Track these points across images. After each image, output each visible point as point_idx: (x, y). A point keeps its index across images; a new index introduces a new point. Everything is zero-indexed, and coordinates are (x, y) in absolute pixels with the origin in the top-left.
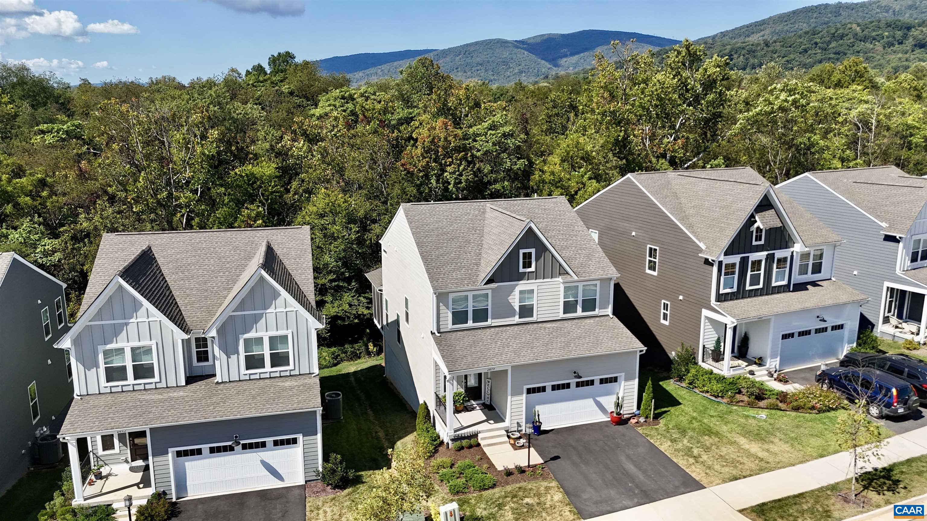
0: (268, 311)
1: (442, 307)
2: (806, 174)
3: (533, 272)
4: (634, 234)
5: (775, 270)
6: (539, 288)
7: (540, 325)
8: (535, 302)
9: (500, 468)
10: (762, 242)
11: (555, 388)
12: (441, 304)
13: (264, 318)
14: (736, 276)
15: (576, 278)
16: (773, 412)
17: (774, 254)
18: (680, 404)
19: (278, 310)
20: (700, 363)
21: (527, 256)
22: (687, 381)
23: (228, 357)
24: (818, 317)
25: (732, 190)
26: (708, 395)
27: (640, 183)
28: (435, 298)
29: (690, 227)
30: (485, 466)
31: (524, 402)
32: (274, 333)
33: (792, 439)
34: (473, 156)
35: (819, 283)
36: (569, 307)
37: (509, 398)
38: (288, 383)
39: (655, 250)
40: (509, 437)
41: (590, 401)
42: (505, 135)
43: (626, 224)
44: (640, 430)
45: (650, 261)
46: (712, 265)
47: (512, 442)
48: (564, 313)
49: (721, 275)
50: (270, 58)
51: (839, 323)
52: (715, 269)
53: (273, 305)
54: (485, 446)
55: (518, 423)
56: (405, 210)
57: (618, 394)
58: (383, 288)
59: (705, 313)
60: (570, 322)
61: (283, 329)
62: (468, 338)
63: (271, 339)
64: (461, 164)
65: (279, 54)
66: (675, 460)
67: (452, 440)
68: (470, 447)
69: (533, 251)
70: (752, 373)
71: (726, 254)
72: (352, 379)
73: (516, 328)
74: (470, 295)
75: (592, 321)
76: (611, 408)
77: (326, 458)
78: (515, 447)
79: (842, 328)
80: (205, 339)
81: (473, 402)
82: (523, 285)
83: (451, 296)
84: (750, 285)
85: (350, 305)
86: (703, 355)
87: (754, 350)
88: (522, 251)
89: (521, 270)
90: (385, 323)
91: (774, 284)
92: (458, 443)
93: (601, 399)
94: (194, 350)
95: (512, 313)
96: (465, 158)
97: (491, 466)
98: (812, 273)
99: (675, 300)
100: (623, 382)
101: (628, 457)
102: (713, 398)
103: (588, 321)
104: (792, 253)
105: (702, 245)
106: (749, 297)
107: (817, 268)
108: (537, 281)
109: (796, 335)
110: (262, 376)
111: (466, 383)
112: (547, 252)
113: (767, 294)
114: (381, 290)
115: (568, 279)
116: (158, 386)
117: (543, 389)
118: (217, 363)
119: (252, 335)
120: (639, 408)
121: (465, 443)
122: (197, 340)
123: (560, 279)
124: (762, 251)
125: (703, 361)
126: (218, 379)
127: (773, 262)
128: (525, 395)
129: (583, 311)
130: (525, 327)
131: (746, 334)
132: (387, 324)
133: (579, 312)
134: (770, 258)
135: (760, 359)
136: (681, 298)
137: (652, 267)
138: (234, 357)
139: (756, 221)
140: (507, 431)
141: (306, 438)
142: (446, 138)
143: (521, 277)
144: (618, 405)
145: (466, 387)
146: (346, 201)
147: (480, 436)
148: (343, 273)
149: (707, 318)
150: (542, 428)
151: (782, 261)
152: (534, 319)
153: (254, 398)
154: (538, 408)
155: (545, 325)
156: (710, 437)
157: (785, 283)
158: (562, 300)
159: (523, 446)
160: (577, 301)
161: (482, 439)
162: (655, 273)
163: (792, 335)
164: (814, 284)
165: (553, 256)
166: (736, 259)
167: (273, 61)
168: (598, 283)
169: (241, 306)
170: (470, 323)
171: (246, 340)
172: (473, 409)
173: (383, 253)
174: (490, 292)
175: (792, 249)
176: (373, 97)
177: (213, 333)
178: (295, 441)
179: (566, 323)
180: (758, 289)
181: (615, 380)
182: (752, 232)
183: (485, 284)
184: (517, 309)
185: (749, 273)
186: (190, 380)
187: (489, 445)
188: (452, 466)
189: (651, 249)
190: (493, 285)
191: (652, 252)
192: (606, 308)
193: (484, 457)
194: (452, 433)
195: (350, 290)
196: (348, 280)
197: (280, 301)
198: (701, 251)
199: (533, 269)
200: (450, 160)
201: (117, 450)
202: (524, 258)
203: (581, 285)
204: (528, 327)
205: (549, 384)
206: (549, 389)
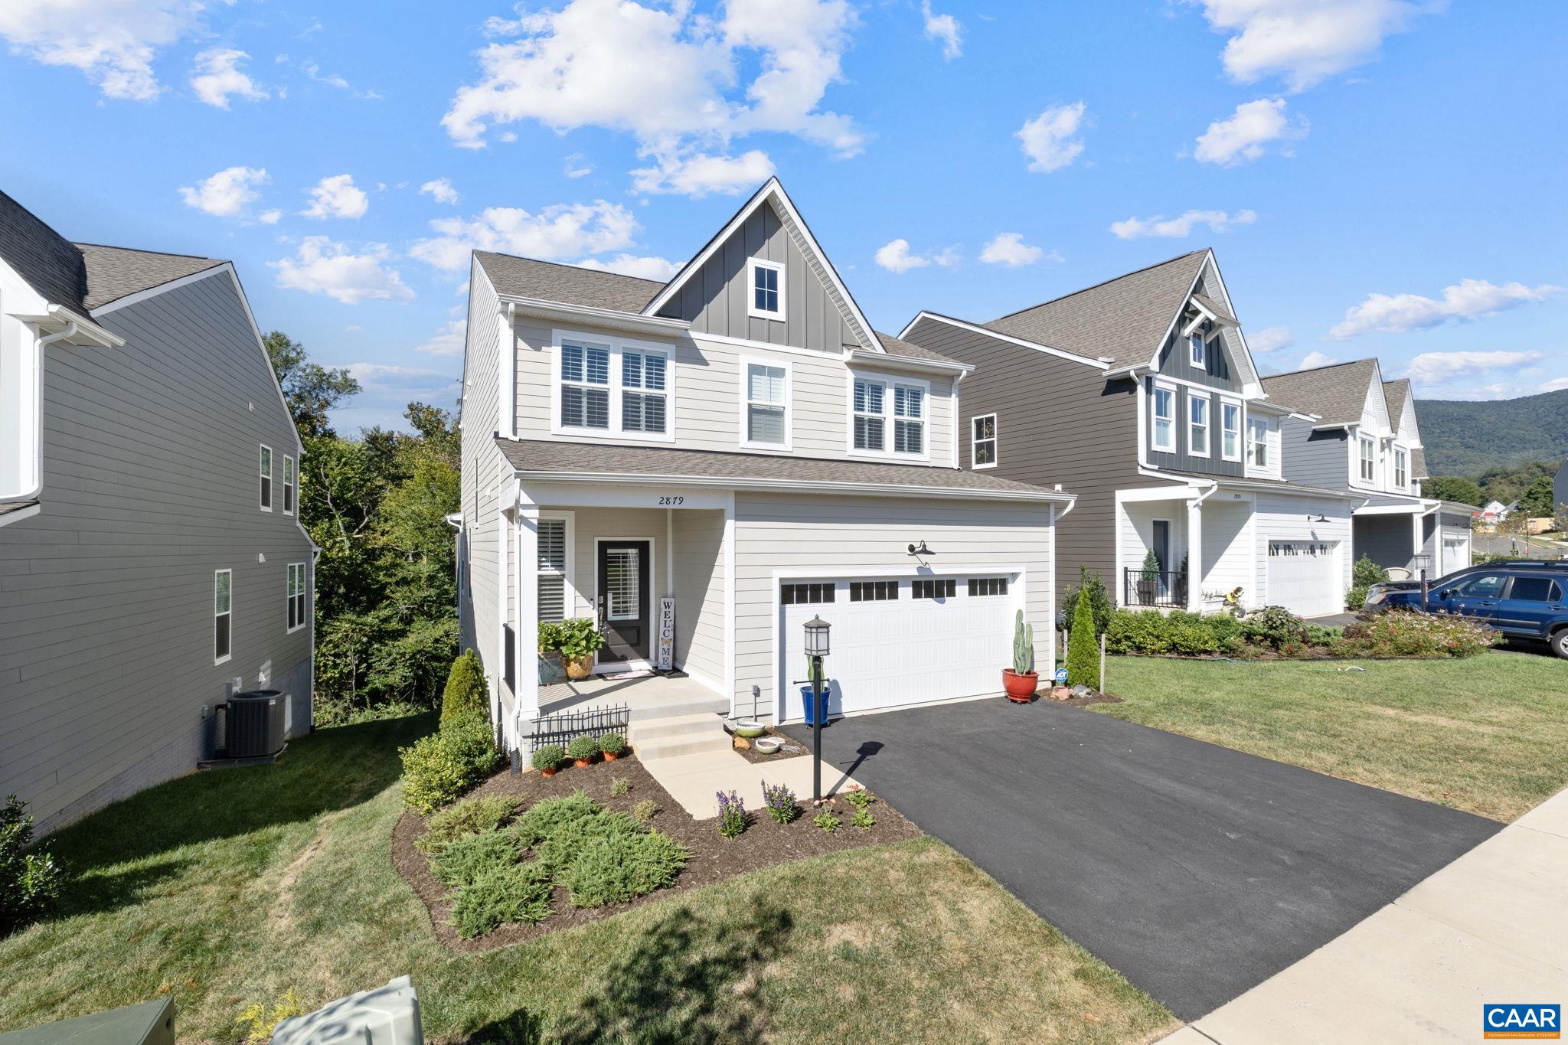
3: (781, 323)
5: (1223, 428)
6: (797, 367)
7: (801, 464)
8: (786, 404)
9: (703, 808)
14: (1173, 421)
15: (883, 354)
17: (1219, 395)
20: (1122, 606)
21: (766, 279)
30: (643, 806)
31: (775, 621)
36: (866, 433)
37: (730, 605)
40: (729, 730)
44: (1092, 710)
45: (979, 447)
46: (1135, 387)
47: (743, 743)
48: (857, 446)
55: (756, 689)
59: (1124, 495)
60: (870, 466)
67: (538, 740)
68: (597, 757)
69: (780, 270)
73: (740, 458)
74: (616, 347)
78: (755, 756)
82: (756, 352)
83: (559, 338)
84: (1193, 448)
86: (1125, 588)
88: (753, 263)
89: (752, 310)
91: (1224, 457)
92: (554, 748)
95: (730, 420)
97: (666, 808)
105: (1102, 362)
106: (1194, 470)
112: (814, 281)
113: (1217, 474)
115: (866, 354)
117: (827, 593)
123: (844, 354)
124: (1204, 382)
125: (1126, 604)
127: (1220, 411)
128: (775, 602)
129: (896, 450)
130: (763, 459)
133: (890, 451)
135: (1239, 591)
140: (725, 717)
143: (750, 328)
149: (1128, 506)
152: (786, 447)
158: (851, 413)
159: (779, 750)
160: (882, 420)
161: (640, 734)
162: (994, 465)
166: (1169, 385)
168: (927, 386)
170: (615, 431)
175: (1240, 394)
181: (1002, 585)
182: (1189, 339)
185: (1190, 422)
188: (508, 820)
189: (981, 422)
191: (985, 427)
194: (532, 719)
199: (781, 314)
202: (759, 282)
203: (890, 383)
204: (771, 460)
205: (844, 575)
206: (842, 594)
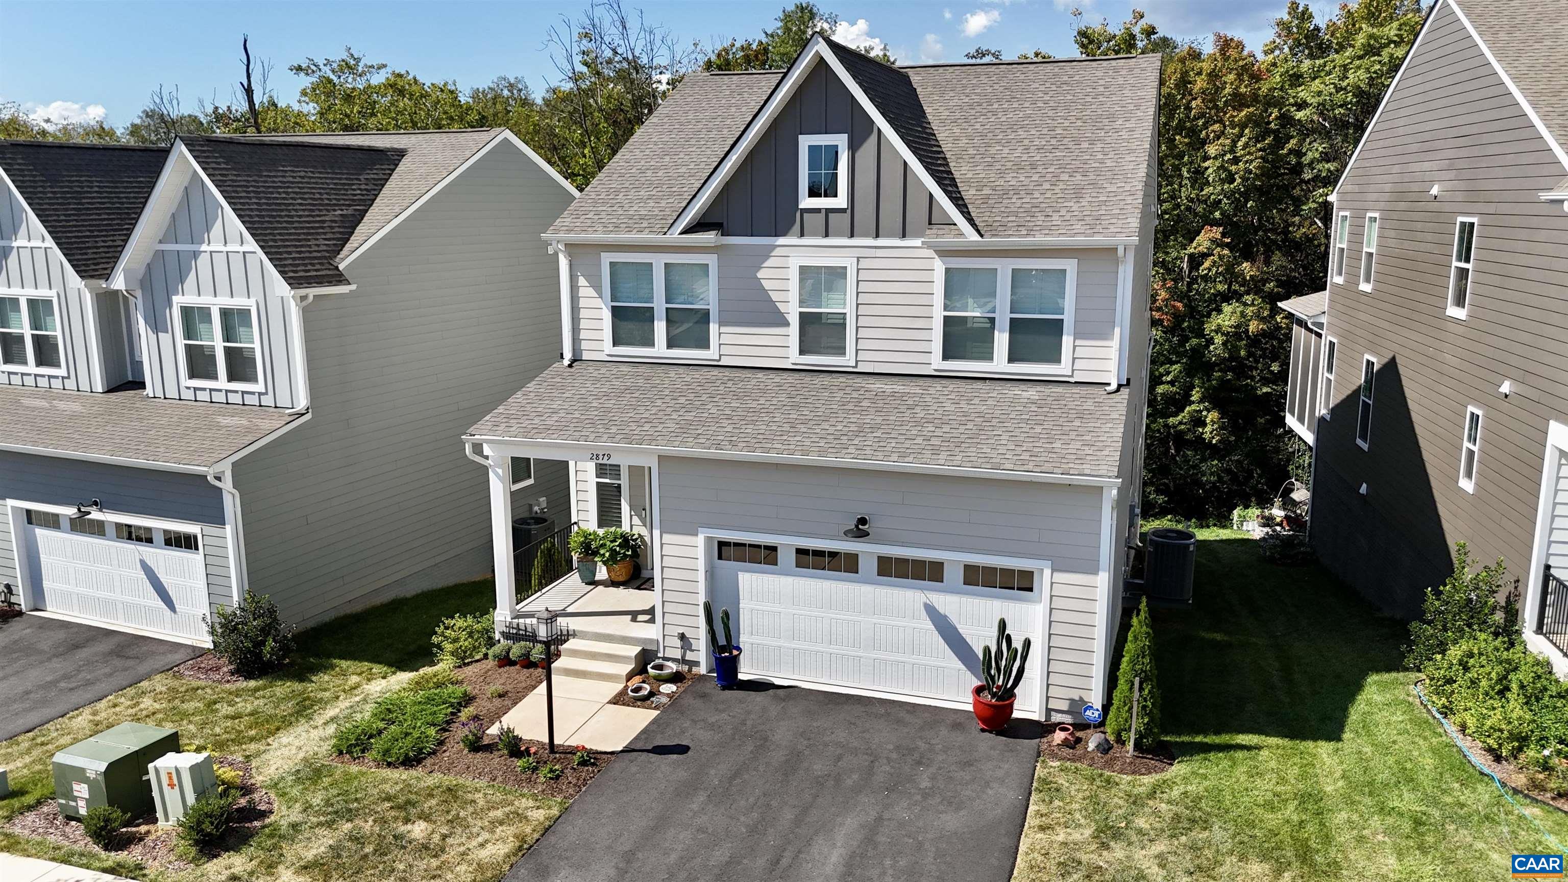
0: (200, 248)
1: (586, 291)
3: (843, 211)
4: (1435, 191)
6: (864, 264)
8: (849, 310)
11: (804, 558)
12: (582, 281)
13: (204, 262)
15: (972, 238)
19: (216, 247)
21: (823, 160)
22: (1433, 679)
23: (159, 341)
28: (567, 262)
32: (227, 301)
43: (1425, 166)
45: (1458, 274)
47: (636, 682)
48: (946, 357)
53: (215, 233)
55: (682, 637)
61: (241, 294)
63: (224, 315)
69: (841, 141)
74: (660, 264)
78: (622, 698)
82: (809, 251)
83: (607, 259)
88: (805, 142)
89: (807, 202)
99: (1491, 400)
100: (1040, 589)
108: (856, 241)
110: (215, 397)
112: (890, 149)
115: (953, 242)
116: (67, 385)
117: (769, 554)
119: (192, 299)
125: (1536, 629)
126: (149, 391)
128: (704, 551)
129: (1011, 360)
136: (1507, 386)
141: (210, 535)
147: (573, 644)
152: (847, 361)
160: (992, 320)
165: (905, 163)
168: (1069, 267)
170: (660, 348)
171: (181, 307)
174: (704, 260)
178: (193, 542)
181: (1021, 581)
183: (683, 232)
184: (794, 324)
186: (110, 386)
190: (711, 238)
197: (226, 223)
199: (841, 201)
202: (813, 163)
203: (1005, 268)
204: (818, 380)
205: (787, 543)
206: (787, 557)
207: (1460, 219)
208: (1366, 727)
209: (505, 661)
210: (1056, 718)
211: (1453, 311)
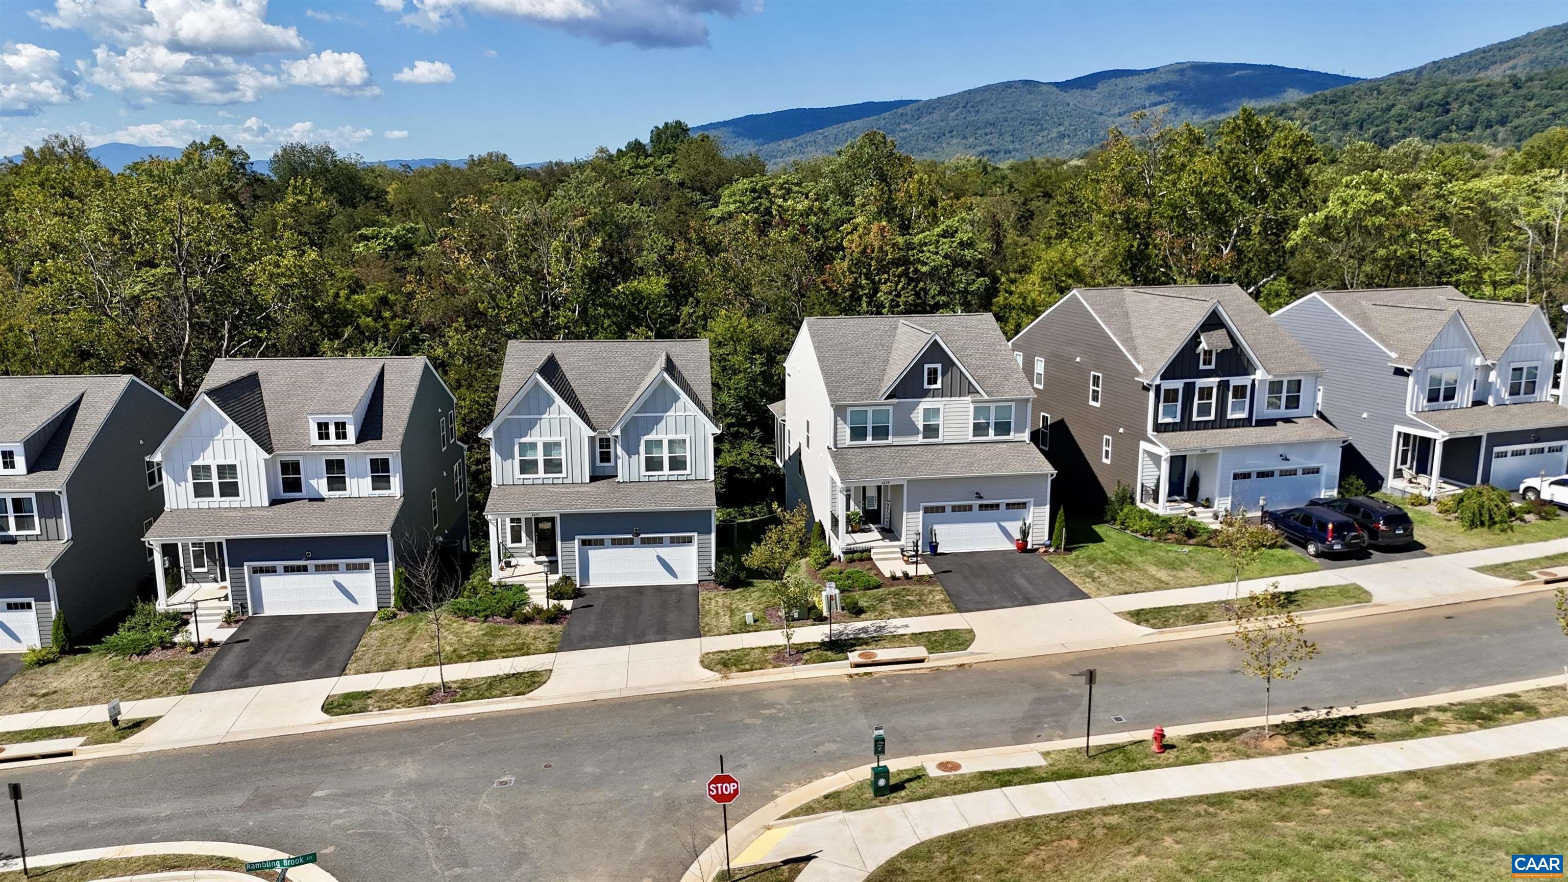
0: (667, 414)
1: (840, 421)
2: (1315, 294)
3: (939, 389)
4: (1078, 360)
5: (1230, 399)
6: (946, 406)
7: (946, 447)
8: (940, 422)
9: (888, 575)
10: (1213, 367)
11: (955, 509)
12: (839, 418)
13: (664, 421)
14: (1179, 404)
15: (986, 397)
16: (1200, 548)
17: (1228, 381)
18: (1102, 540)
19: (678, 414)
20: (1138, 503)
21: (933, 373)
22: (1118, 522)
23: (630, 457)
24: (1281, 456)
25: (1181, 307)
26: (1138, 535)
27: (1086, 300)
28: (832, 412)
29: (1133, 350)
30: (874, 572)
31: (921, 519)
32: (673, 437)
33: (1206, 568)
34: (916, 271)
35: (1295, 420)
36: (979, 429)
37: (905, 513)
38: (685, 486)
39: (1098, 377)
40: (904, 555)
41: (994, 525)
42: (962, 244)
43: (1071, 349)
44: (1046, 558)
45: (1094, 391)
46: (1148, 390)
47: (906, 558)
48: (974, 436)
49: (1159, 402)
50: (652, 131)
51: (1313, 465)
52: (1152, 395)
53: (673, 408)
54: (877, 560)
55: (914, 542)
56: (808, 324)
57: (1024, 519)
58: (786, 418)
59: (1143, 445)
60: (979, 445)
61: (681, 433)
62: (866, 455)
63: (671, 442)
64: (899, 281)
65: (666, 124)
66: (1071, 579)
67: (844, 553)
68: (861, 560)
69: (939, 366)
70: (1193, 514)
71: (1164, 377)
72: (750, 526)
73: (919, 448)
74: (870, 410)
75: (1005, 445)
76: (1017, 535)
77: (719, 558)
78: (907, 562)
79: (1318, 472)
80: (608, 440)
81: (871, 526)
82: (926, 403)
83: (849, 410)
84: (1198, 416)
85: (751, 455)
86: (1142, 495)
87: (1203, 494)
88: (926, 366)
89: (926, 386)
90: (787, 458)
91: (1229, 417)
92: (850, 556)
93: (1003, 524)
94: (598, 450)
95: (914, 431)
96: (905, 273)
97: (879, 573)
98: (1287, 408)
99: (1115, 434)
100: (1032, 508)
101: (1023, 575)
102: (1142, 537)
103: (1000, 445)
104: (1254, 381)
105: (1140, 369)
106: (1197, 429)
107: (1293, 402)
108: (944, 399)
109: (1254, 476)
110: (661, 479)
111: (864, 504)
112: (955, 368)
113: (1220, 428)
114: (784, 421)
115: (978, 398)
116: (565, 481)
117: (942, 509)
118: (619, 462)
119: (652, 437)
120: (1050, 538)
121: (856, 556)
122: (601, 440)
123: (969, 398)
124: (1212, 376)
125: (1142, 501)
126: (620, 479)
127: (1228, 390)
128: (921, 512)
129: (995, 435)
130: (929, 447)
131: (1195, 473)
132: (789, 459)
133: (992, 436)
134: (1223, 387)
135: (1207, 500)
136: (1121, 430)
137: (1095, 399)
138: (635, 457)
139: (1201, 342)
140: (902, 550)
141: (701, 537)
142: (881, 248)
143: (925, 394)
144: (1025, 533)
145: (864, 509)
146: (750, 326)
147: (873, 551)
148: (744, 416)
149: (1146, 451)
150: (939, 551)
151: (1240, 392)
152: (939, 440)
153: (653, 495)
154: (935, 527)
155: (951, 447)
156: (1119, 565)
157: (1244, 415)
158: (971, 422)
159: (915, 561)
160: (989, 423)
161: (875, 554)
162: (1097, 405)
163: (1247, 476)
164: (1287, 420)
165: (961, 372)
166: (1178, 384)
167: (658, 135)
168: (1013, 404)
169: (643, 409)
170: (869, 440)
171: (646, 441)
172: (870, 531)
173: (787, 376)
174: (891, 408)
175: (1252, 377)
176: (796, 189)
177: (617, 432)
178: (689, 541)
179: (974, 446)
180: (1208, 421)
181: (1023, 505)
182: (1199, 354)
183: (886, 399)
184: (921, 428)
185: (1196, 401)
186: (593, 479)
187: (881, 559)
188: (841, 573)
189: (1094, 376)
190: (895, 401)
191: (1096, 380)
192: (1024, 432)
193: (875, 567)
194: (844, 546)
195: (753, 438)
196: (751, 427)
197: (679, 404)
198: (1138, 374)
199: (939, 385)
200: (886, 276)
201: (523, 544)
202: (929, 374)
203: (993, 406)
204: (933, 447)
205: (948, 504)
206: (949, 510)
207: (1092, 373)
208: (1108, 536)
209: (851, 561)
210: (1035, 547)
211: (1092, 403)
